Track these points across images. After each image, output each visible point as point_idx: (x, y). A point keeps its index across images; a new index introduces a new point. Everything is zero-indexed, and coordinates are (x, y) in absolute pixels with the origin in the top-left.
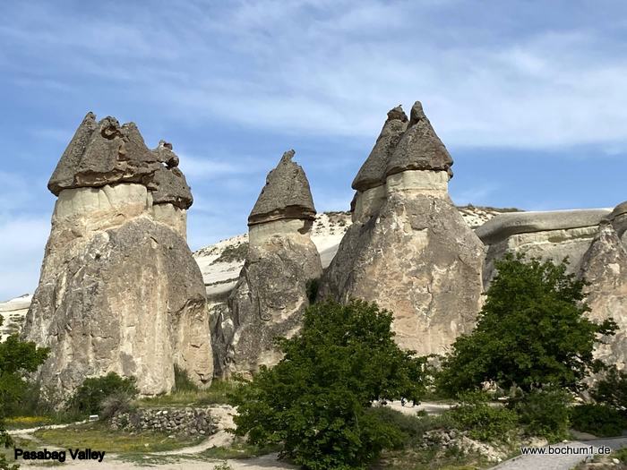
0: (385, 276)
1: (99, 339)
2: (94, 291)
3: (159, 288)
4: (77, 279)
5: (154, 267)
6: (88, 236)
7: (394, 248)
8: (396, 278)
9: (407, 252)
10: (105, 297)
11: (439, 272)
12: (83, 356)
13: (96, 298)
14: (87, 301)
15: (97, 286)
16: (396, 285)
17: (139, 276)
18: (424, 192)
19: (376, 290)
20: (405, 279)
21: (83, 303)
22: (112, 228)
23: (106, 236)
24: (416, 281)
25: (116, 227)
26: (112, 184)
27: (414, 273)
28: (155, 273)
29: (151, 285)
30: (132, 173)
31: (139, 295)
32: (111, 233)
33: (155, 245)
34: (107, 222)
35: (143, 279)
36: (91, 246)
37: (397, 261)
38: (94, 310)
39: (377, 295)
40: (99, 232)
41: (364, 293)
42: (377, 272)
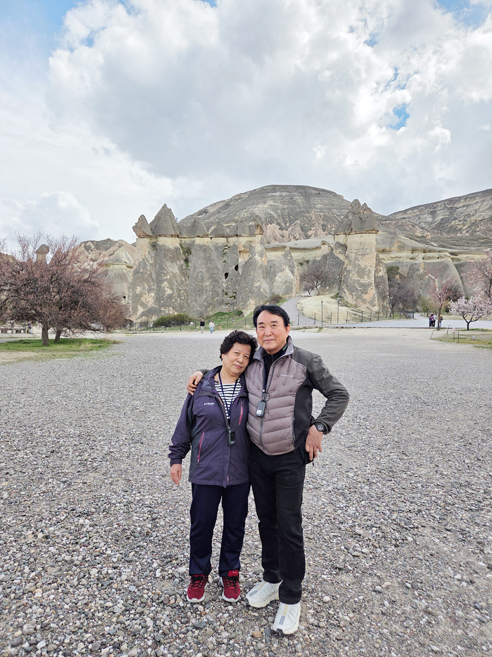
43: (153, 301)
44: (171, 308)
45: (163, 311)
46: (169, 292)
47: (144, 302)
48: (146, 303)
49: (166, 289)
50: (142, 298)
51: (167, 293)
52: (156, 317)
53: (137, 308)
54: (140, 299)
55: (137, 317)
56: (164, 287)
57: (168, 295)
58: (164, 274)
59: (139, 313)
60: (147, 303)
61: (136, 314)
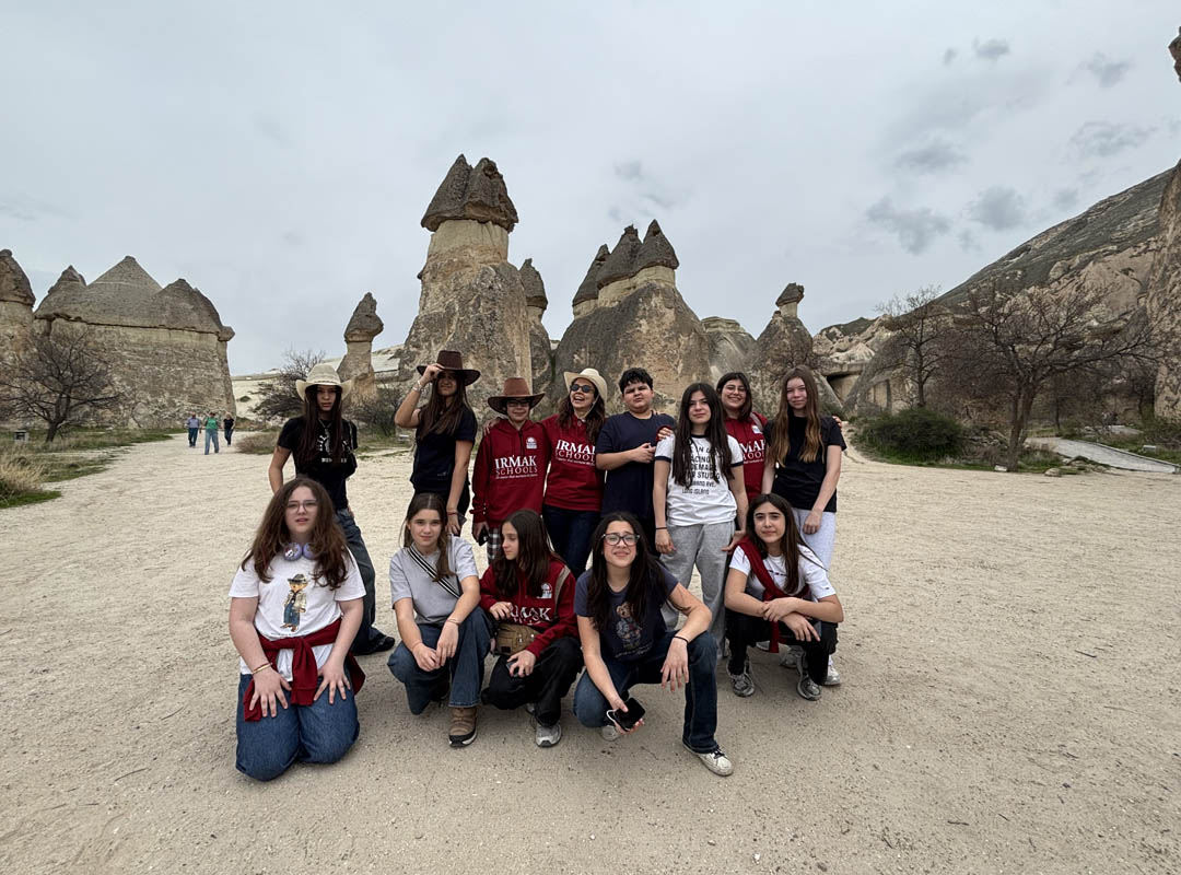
1: (505, 362)
2: (492, 318)
4: (474, 306)
6: (477, 268)
7: (654, 320)
9: (663, 324)
10: (503, 324)
11: (683, 339)
12: (492, 378)
13: (496, 324)
14: (488, 327)
15: (494, 313)
16: (657, 347)
18: (665, 284)
20: (663, 343)
21: (484, 328)
23: (492, 270)
24: (669, 345)
25: (497, 263)
26: (495, 223)
27: (668, 339)
31: (520, 329)
32: (497, 270)
33: (523, 287)
34: (490, 258)
36: (482, 277)
37: (657, 329)
38: (496, 336)
39: (644, 353)
40: (485, 265)
41: (634, 352)
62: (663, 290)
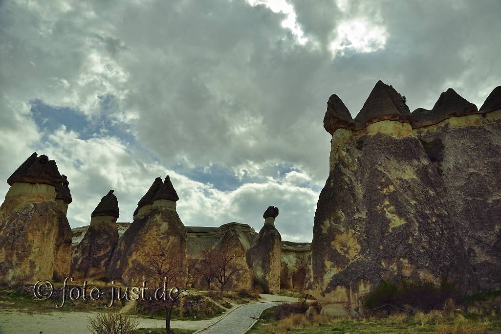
0: (150, 239)
1: (20, 252)
2: (22, 229)
3: (53, 232)
4: (14, 223)
5: (53, 223)
6: (24, 204)
7: (154, 228)
8: (154, 240)
9: (160, 230)
10: (27, 232)
11: (171, 238)
12: (10, 259)
13: (22, 232)
14: (17, 233)
15: (23, 227)
17: (45, 226)
18: (168, 209)
19: (146, 244)
20: (158, 240)
21: (14, 234)
22: (36, 202)
23: (32, 206)
24: (162, 241)
25: (38, 202)
26: (40, 183)
27: (161, 238)
28: (53, 225)
29: (50, 230)
30: (50, 180)
31: (43, 234)
32: (35, 205)
33: (55, 213)
34: (34, 200)
35: (47, 227)
37: (155, 233)
38: (20, 238)
40: (29, 203)
41: (140, 245)
42: (147, 236)
43: (359, 247)
44: (406, 261)
45: (385, 270)
46: (397, 222)
47: (339, 251)
48: (342, 253)
49: (389, 215)
50: (333, 243)
51: (392, 226)
52: (368, 287)
53: (324, 266)
54: (329, 245)
55: (324, 289)
56: (384, 212)
57: (394, 229)
58: (381, 184)
59: (328, 278)
60: (346, 252)
61: (322, 280)
62: (162, 212)
